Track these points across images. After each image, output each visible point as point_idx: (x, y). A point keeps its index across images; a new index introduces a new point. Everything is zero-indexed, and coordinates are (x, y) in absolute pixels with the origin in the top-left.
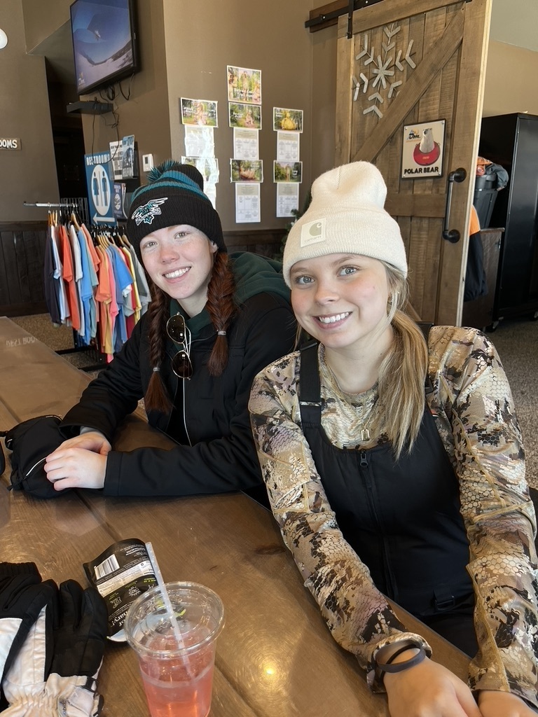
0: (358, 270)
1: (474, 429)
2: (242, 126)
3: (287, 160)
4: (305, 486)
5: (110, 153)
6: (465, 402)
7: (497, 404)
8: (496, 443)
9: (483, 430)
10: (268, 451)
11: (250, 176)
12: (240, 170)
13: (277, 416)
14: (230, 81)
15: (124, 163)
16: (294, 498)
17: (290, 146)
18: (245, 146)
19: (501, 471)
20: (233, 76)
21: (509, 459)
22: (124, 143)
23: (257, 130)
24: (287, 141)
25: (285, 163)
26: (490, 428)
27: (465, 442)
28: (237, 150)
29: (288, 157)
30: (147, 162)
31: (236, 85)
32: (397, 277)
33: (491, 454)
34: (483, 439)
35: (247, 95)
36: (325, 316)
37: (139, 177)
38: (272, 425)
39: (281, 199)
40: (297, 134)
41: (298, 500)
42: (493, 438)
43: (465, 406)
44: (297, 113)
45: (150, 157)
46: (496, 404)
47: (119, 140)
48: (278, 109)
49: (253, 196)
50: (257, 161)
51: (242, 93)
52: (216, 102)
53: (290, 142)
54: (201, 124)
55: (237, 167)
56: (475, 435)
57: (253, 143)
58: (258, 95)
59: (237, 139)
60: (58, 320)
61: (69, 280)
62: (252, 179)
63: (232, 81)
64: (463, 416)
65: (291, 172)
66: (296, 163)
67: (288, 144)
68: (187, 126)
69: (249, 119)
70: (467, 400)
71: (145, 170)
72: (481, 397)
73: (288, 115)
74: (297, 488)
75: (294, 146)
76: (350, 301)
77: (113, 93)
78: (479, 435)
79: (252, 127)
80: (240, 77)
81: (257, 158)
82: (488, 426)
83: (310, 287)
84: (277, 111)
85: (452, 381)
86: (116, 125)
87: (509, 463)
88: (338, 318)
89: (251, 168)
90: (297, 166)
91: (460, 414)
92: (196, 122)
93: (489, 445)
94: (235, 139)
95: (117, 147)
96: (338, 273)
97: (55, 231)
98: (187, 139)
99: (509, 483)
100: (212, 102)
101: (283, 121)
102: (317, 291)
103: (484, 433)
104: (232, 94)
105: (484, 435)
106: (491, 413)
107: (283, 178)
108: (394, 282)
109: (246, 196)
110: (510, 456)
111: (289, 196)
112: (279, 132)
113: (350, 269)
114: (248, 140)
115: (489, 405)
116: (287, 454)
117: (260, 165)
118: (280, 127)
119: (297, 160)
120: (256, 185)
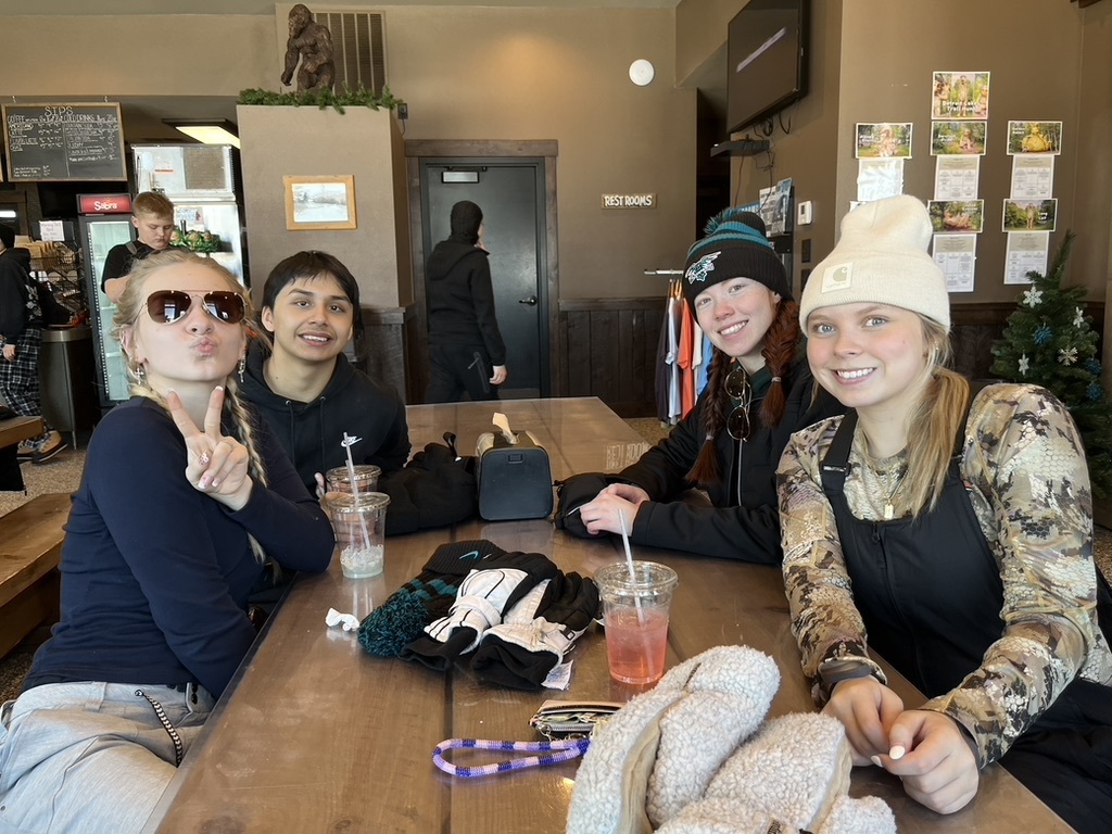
0: (886, 321)
1: (1017, 517)
2: (951, 153)
3: (1028, 197)
4: (816, 543)
5: (759, 203)
6: (1007, 481)
7: (1050, 485)
8: (1044, 535)
9: (1028, 518)
10: (785, 510)
11: (960, 224)
12: (943, 216)
13: (799, 475)
14: (936, 93)
15: (774, 215)
16: (800, 553)
17: (1035, 176)
18: (954, 181)
19: (1046, 570)
20: (941, 86)
21: (1060, 555)
22: (778, 189)
23: (978, 156)
24: (1030, 169)
25: (1024, 202)
26: (1037, 516)
27: (1007, 532)
28: (941, 188)
29: (1031, 192)
30: (803, 212)
31: (946, 97)
32: (936, 332)
33: (1035, 549)
34: (1026, 530)
35: (964, 109)
36: (844, 371)
37: (792, 233)
38: (792, 483)
39: (1015, 256)
40: (1051, 156)
41: (804, 555)
42: (1041, 529)
43: (1007, 486)
44: (1051, 127)
45: (808, 205)
46: (1048, 485)
47: (771, 186)
48: (1018, 123)
49: (963, 254)
50: (973, 202)
51: (955, 106)
52: (911, 124)
53: (1035, 169)
54: (885, 156)
55: (939, 212)
56: (1018, 523)
57: (970, 175)
58: (983, 107)
59: (942, 172)
60: (665, 418)
61: (683, 367)
62: (962, 228)
63: (939, 91)
64: (1004, 498)
65: (1035, 214)
66: (1045, 201)
67: (1032, 173)
68: (862, 160)
69: (964, 141)
70: (1010, 479)
71: (799, 223)
72: (1027, 477)
73: (1035, 130)
74: (806, 543)
75: (1044, 175)
76: (875, 356)
77: (771, 126)
78: (1023, 524)
79: (970, 152)
80: (953, 85)
81: (974, 196)
82: (1034, 513)
83: (830, 337)
84: (1014, 127)
85: (989, 450)
86: (771, 167)
87: (1059, 560)
88: (860, 373)
89: (962, 212)
90: (1048, 207)
91: (1000, 496)
92: (876, 153)
93: (1034, 537)
94: (939, 172)
95: (768, 195)
96: (863, 322)
97: (674, 305)
98: (861, 178)
99: (1054, 585)
100: (904, 125)
101: (1025, 139)
102: (837, 342)
103: (1029, 521)
104: (939, 110)
105: (1029, 525)
106: (1040, 496)
107: (1020, 224)
108: (931, 336)
109: (951, 254)
110: (1063, 552)
111: (1030, 253)
112: (1016, 156)
113: (879, 320)
114: (960, 171)
115: (1037, 485)
116: (803, 512)
117: (979, 207)
118: (1019, 149)
119: (1049, 196)
120: (971, 238)
